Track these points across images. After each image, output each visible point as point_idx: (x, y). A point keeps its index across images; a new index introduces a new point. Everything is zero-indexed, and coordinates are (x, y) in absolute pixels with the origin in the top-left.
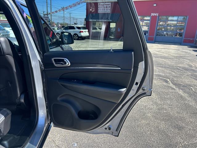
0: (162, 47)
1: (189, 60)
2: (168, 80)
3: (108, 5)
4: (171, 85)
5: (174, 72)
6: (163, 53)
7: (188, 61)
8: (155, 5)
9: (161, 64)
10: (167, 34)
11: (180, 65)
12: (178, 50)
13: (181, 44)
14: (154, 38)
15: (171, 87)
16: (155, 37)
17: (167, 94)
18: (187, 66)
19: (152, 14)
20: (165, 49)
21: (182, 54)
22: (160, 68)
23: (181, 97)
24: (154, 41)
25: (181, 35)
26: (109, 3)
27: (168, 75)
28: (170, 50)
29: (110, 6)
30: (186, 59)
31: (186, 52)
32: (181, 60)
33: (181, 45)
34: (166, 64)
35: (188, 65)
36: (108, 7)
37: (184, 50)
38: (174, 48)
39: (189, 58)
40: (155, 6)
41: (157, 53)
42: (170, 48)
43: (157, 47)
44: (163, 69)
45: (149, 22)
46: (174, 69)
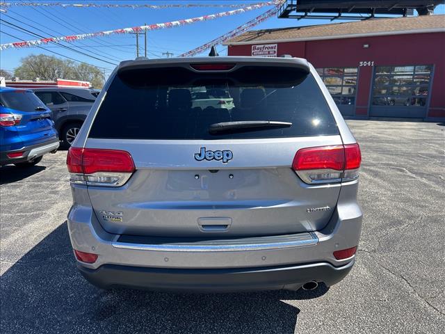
0: (386, 126)
1: (439, 144)
2: (405, 169)
3: (272, 48)
4: (410, 174)
5: (413, 160)
6: (391, 135)
7: (437, 146)
8: (366, 46)
9: (389, 151)
10: (393, 101)
11: (423, 152)
12: (419, 130)
13: (425, 120)
14: (368, 110)
15: (409, 176)
16: (370, 108)
17: (405, 182)
18: (434, 153)
19: (361, 63)
20: (392, 128)
21: (426, 136)
22: (389, 156)
23: (425, 184)
24: (368, 115)
25: (422, 101)
26: (274, 45)
27: (403, 163)
28: (403, 131)
29: (276, 50)
30: (434, 143)
31: (433, 133)
32: (425, 144)
33: (423, 121)
34: (397, 151)
35: (436, 151)
36: (271, 52)
37: (430, 130)
38: (409, 127)
39: (439, 142)
40: (366, 48)
41: (379, 135)
42: (402, 127)
43: (376, 126)
44: (394, 157)
45: (356, 78)
46: (413, 157)
